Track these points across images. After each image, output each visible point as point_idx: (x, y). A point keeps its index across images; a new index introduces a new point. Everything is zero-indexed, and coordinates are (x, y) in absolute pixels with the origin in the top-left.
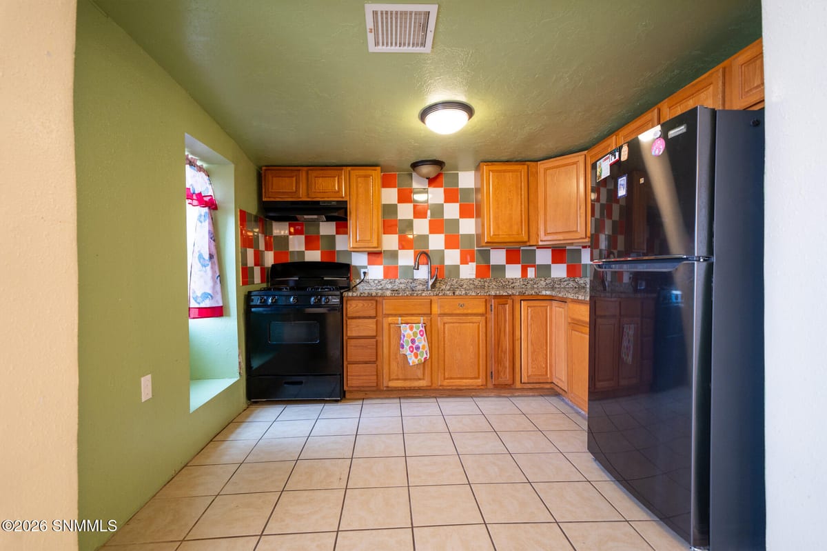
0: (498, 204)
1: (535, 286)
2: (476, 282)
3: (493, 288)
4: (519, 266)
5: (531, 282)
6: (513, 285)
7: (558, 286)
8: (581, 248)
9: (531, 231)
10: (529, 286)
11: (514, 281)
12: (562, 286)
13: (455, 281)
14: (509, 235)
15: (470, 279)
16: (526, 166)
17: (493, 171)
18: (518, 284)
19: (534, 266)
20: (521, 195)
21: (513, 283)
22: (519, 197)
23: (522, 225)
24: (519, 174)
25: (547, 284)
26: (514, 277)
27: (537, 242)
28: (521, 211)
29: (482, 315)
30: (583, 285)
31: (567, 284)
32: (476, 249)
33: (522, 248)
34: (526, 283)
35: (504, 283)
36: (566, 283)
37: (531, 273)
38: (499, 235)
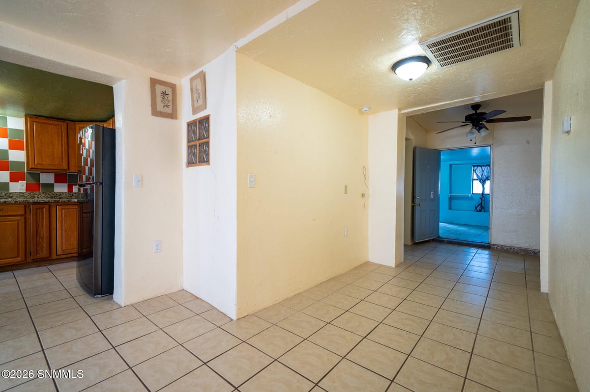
0: (42, 144)
2: (25, 194)
3: (42, 198)
4: (66, 185)
5: (75, 195)
6: (60, 197)
9: (70, 163)
10: (74, 197)
11: (61, 194)
14: (52, 165)
15: (21, 193)
16: (65, 124)
17: (36, 122)
18: (65, 196)
19: (77, 185)
20: (62, 140)
21: (59, 195)
22: (60, 141)
23: (63, 159)
24: (60, 127)
26: (61, 191)
28: (62, 150)
29: (20, 215)
32: (26, 172)
33: (68, 173)
34: (71, 195)
35: (52, 195)
37: (75, 189)
38: (43, 164)
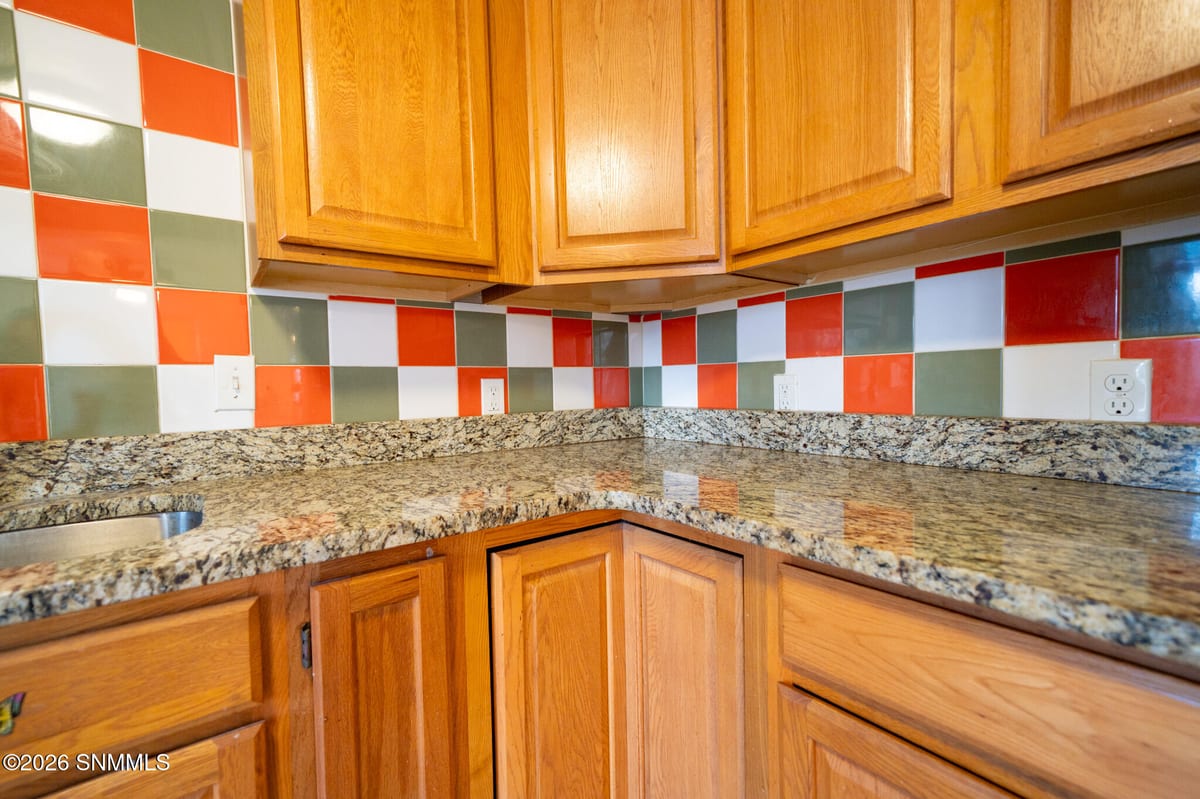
1: (509, 444)
2: (258, 449)
3: (344, 466)
4: (450, 373)
5: (495, 432)
6: (428, 448)
7: (574, 439)
8: (625, 319)
9: (503, 224)
10: (488, 446)
11: (430, 430)
12: (587, 437)
13: (118, 453)
14: (412, 223)
15: (223, 437)
18: (448, 441)
19: (499, 373)
21: (426, 439)
23: (466, 193)
25: (544, 435)
26: (431, 414)
27: (528, 274)
28: (463, 125)
29: (242, 720)
30: (637, 430)
31: (600, 431)
32: (251, 291)
33: (458, 307)
34: (476, 436)
35: (393, 443)
36: (595, 426)
37: (492, 396)
38: (359, 214)
